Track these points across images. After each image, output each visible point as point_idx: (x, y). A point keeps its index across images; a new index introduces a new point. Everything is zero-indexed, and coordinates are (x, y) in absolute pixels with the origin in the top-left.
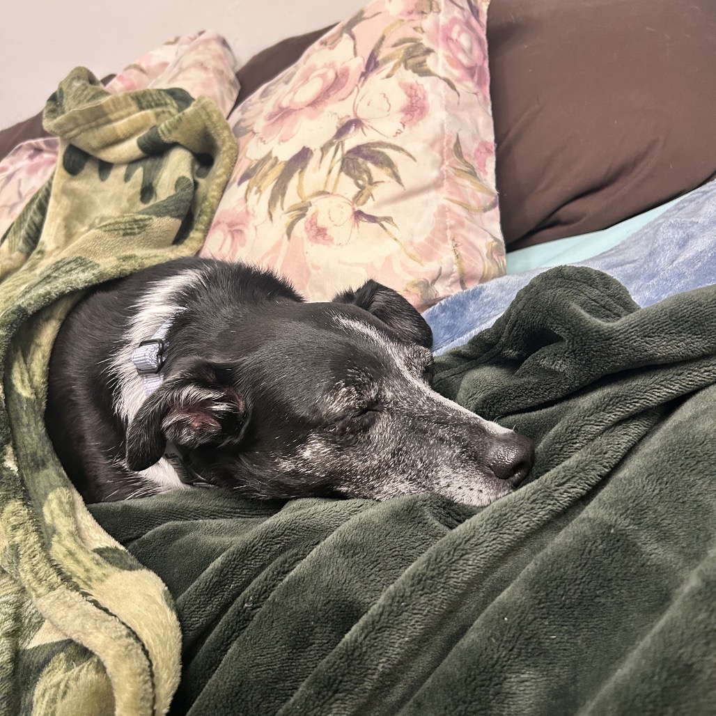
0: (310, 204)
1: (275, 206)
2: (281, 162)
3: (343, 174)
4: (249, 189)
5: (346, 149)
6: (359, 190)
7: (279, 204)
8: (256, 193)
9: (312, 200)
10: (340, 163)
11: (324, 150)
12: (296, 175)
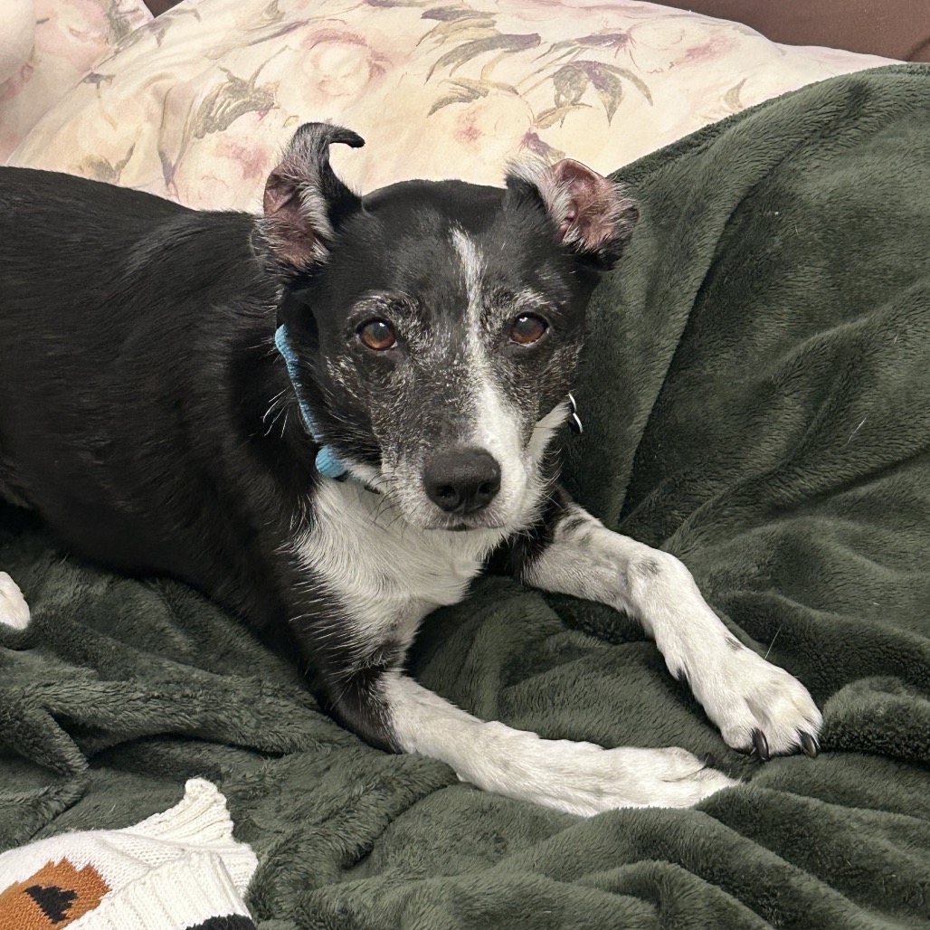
0: (486, 94)
1: (445, 65)
2: (494, 30)
3: (551, 80)
4: (432, 32)
5: (580, 58)
6: (555, 106)
7: (452, 66)
8: (436, 42)
9: (493, 90)
10: (559, 68)
11: (555, 47)
12: (499, 51)
